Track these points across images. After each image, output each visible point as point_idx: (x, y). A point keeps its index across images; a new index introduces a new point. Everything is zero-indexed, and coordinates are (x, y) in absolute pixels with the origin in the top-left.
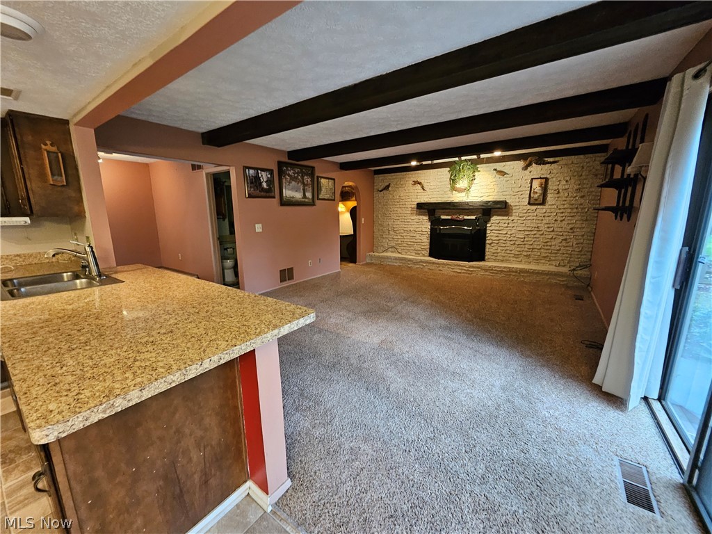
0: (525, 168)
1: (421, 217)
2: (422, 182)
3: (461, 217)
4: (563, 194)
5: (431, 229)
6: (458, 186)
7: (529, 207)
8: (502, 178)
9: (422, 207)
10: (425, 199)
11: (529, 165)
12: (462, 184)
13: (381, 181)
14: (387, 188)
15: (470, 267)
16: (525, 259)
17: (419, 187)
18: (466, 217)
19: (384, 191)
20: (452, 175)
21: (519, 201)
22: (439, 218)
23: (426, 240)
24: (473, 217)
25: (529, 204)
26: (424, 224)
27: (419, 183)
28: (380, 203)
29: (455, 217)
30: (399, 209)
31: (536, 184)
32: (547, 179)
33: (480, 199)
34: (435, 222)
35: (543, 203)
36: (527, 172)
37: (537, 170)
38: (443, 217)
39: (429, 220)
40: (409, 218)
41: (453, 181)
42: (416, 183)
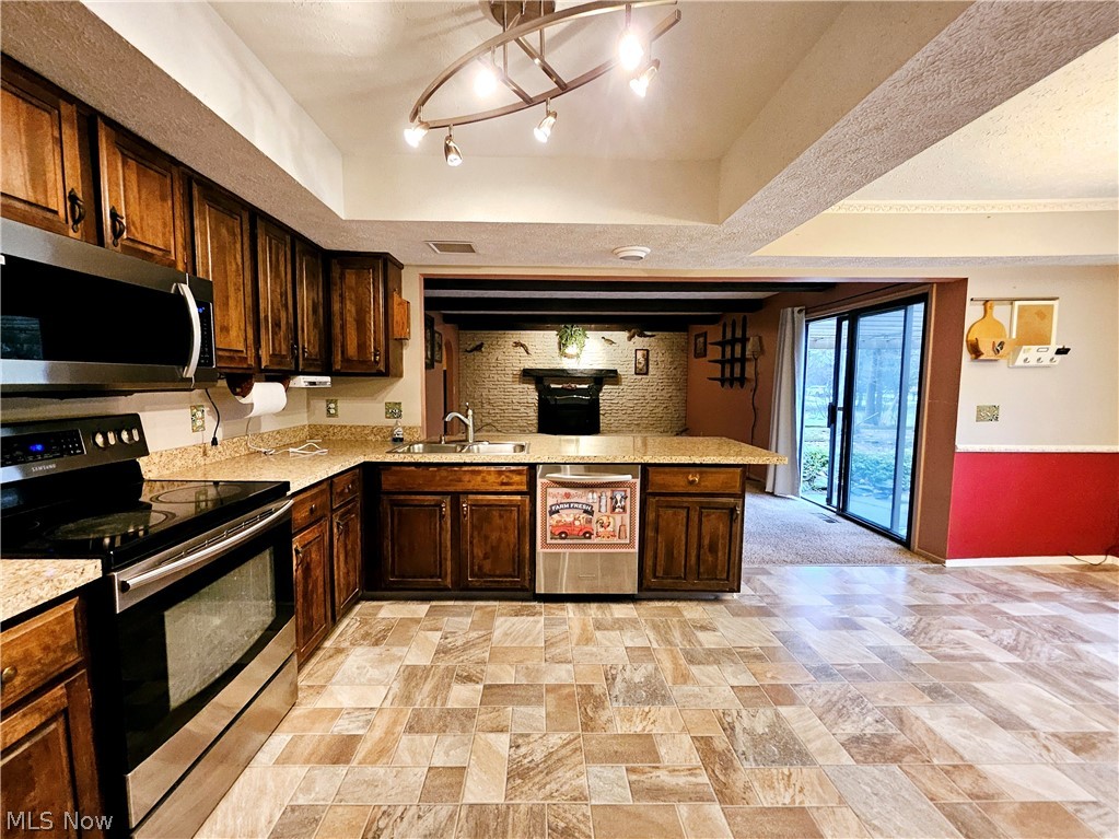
0: (630, 338)
1: (526, 386)
3: (573, 386)
4: (661, 366)
5: (540, 400)
6: (567, 351)
7: (636, 377)
8: (611, 347)
9: (528, 375)
10: (530, 364)
11: (632, 337)
12: (571, 349)
13: (470, 338)
14: (479, 348)
16: (636, 428)
18: (578, 386)
19: (475, 353)
20: (561, 339)
21: (626, 370)
22: (549, 387)
23: (533, 414)
24: (586, 386)
25: (636, 374)
26: (530, 394)
27: (522, 345)
28: (469, 367)
29: (565, 385)
30: (496, 376)
31: (640, 354)
32: (648, 351)
33: (591, 367)
34: (544, 392)
35: (646, 374)
36: (631, 343)
37: (639, 342)
38: (553, 386)
39: (537, 389)
40: (509, 387)
41: (562, 345)
42: (517, 344)
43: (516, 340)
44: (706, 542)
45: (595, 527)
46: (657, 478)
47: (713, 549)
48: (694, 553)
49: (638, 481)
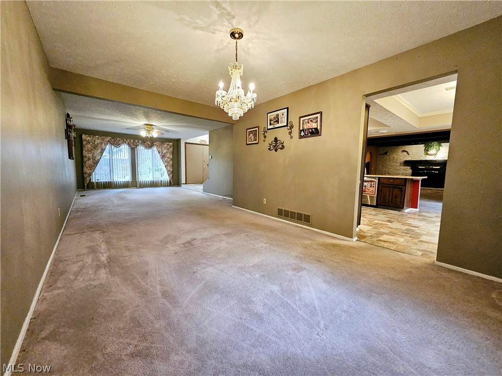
1: (406, 167)
2: (408, 151)
3: (431, 167)
6: (429, 153)
9: (407, 163)
10: (409, 158)
12: (432, 151)
13: (382, 150)
14: (386, 153)
15: (438, 190)
17: (406, 153)
18: (434, 167)
19: (384, 155)
20: (426, 148)
22: (418, 167)
24: (439, 167)
26: (408, 170)
27: (406, 151)
28: (381, 160)
29: (427, 167)
30: (393, 163)
33: (442, 159)
34: (415, 169)
38: (420, 167)
39: (411, 169)
40: (398, 168)
41: (426, 150)
42: (403, 151)
43: (403, 150)
44: (394, 196)
45: (367, 190)
46: (382, 181)
47: (396, 197)
48: (391, 198)
49: (377, 181)
